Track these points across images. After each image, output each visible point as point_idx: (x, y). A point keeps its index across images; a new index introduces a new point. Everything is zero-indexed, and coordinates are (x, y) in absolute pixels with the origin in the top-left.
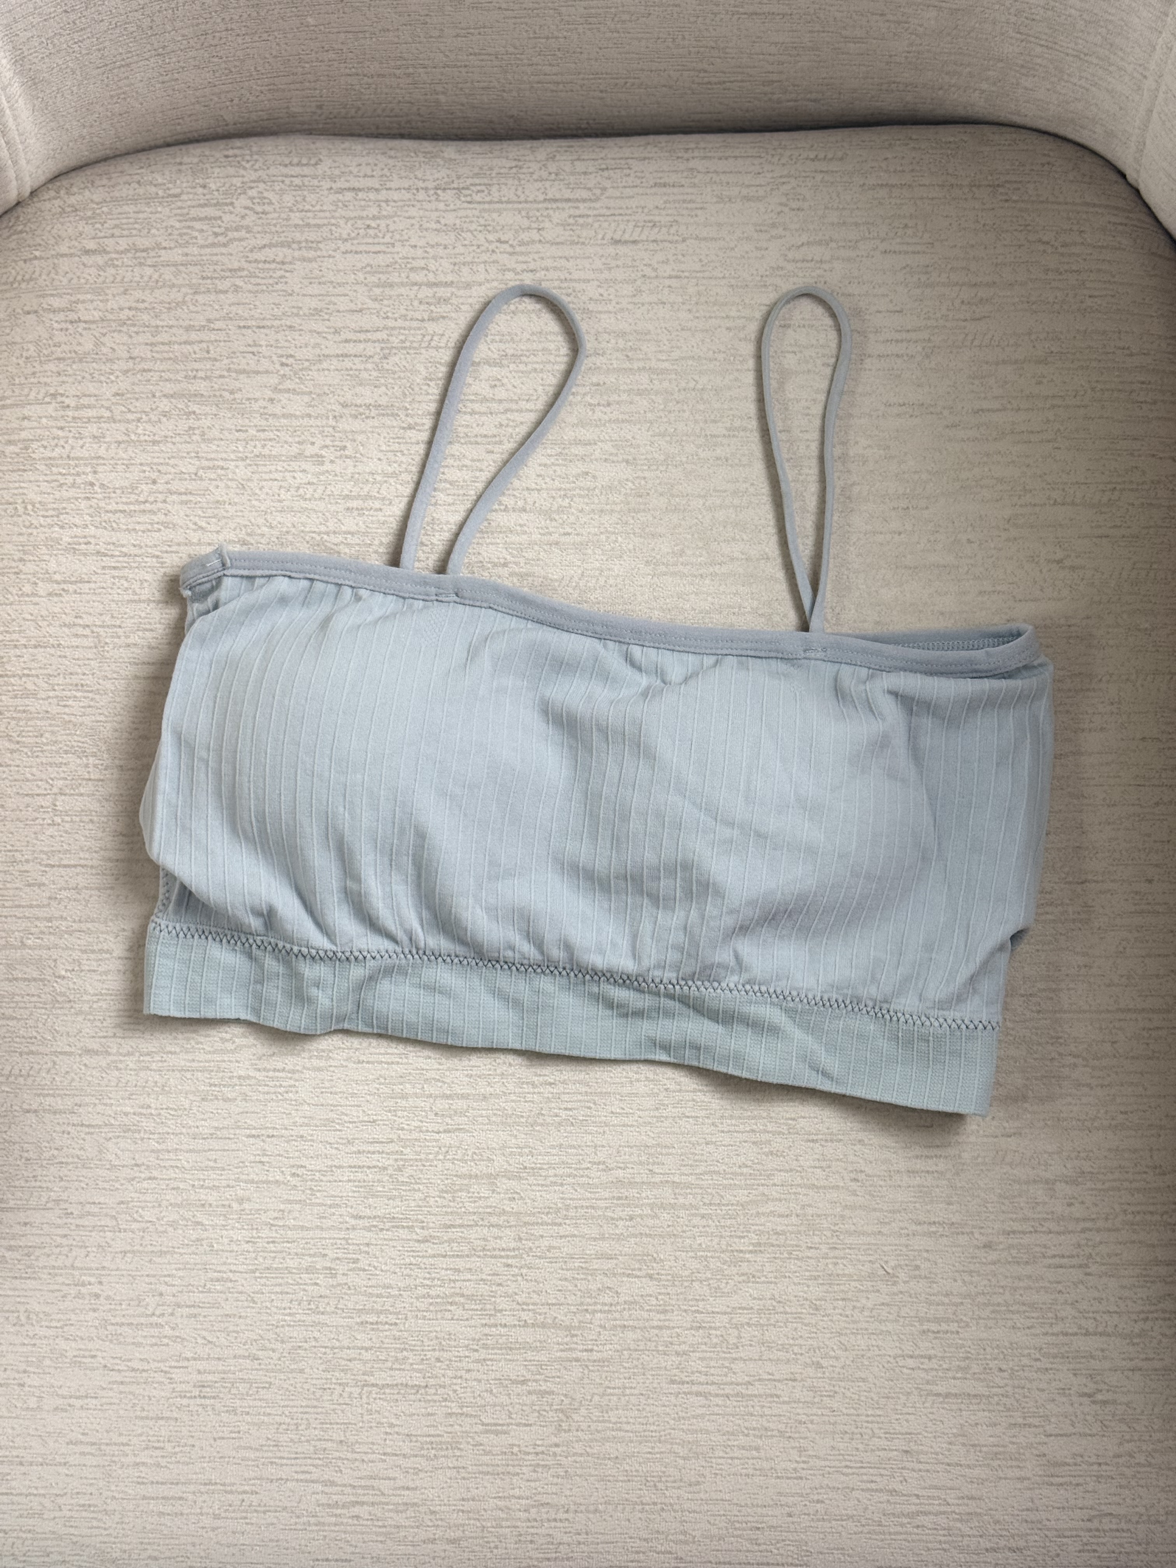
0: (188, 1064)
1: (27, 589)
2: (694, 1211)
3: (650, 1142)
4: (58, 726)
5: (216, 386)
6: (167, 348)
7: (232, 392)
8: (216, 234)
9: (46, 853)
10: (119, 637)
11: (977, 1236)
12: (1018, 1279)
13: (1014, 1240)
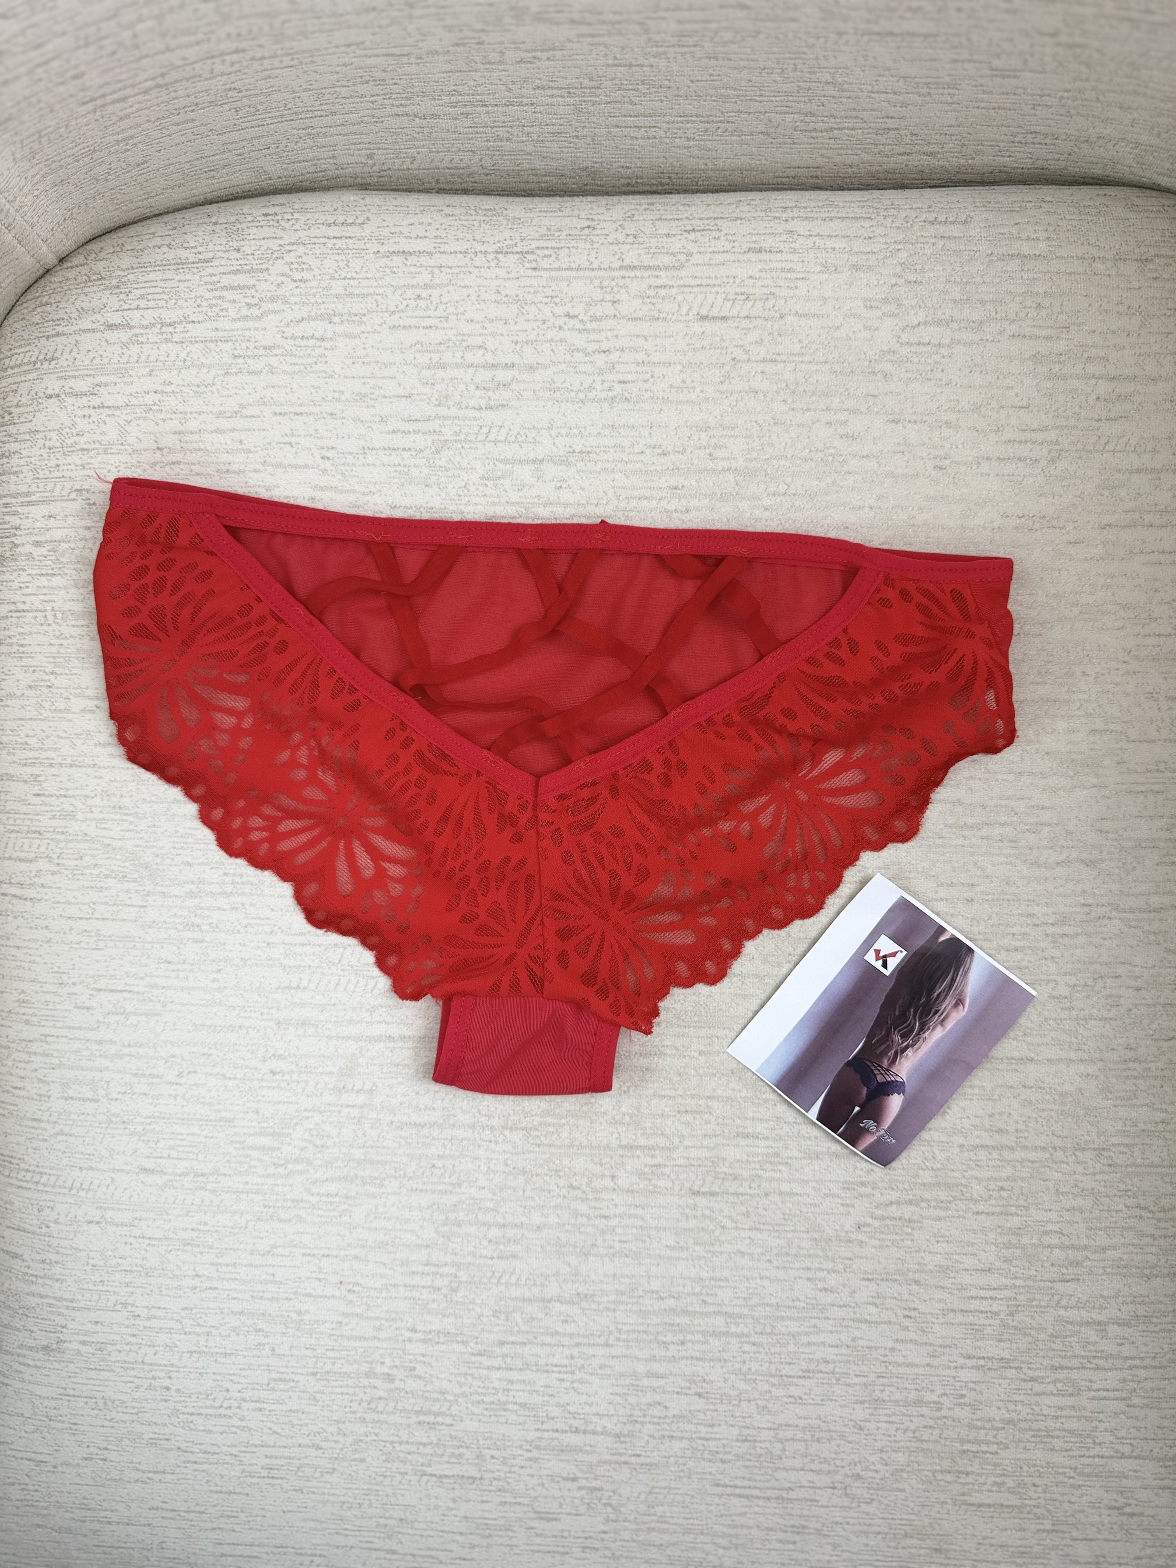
0: (241, 1186)
1: (61, 705)
2: (746, 1339)
3: (704, 1275)
4: (97, 849)
6: (197, 438)
8: (249, 306)
9: (92, 977)
11: (1024, 1370)
12: (1062, 1409)
13: (1061, 1375)
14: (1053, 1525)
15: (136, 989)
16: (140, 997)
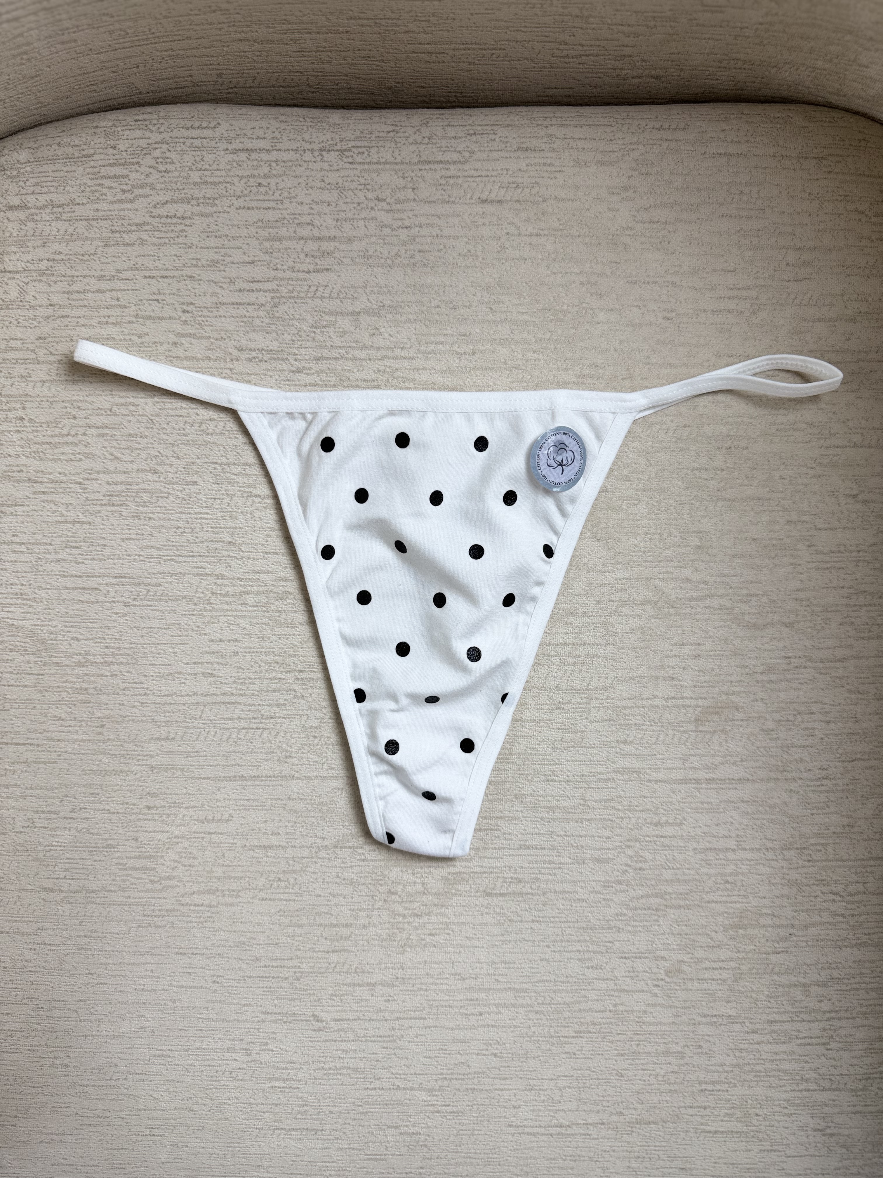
0: (125, 900)
2: (530, 1009)
4: (3, 628)
5: (126, 331)
6: (82, 296)
7: (140, 337)
8: (124, 191)
10: (50, 553)
11: (747, 1024)
12: (776, 1053)
13: (777, 1027)
14: (771, 1146)
15: (35, 742)
16: (40, 749)
